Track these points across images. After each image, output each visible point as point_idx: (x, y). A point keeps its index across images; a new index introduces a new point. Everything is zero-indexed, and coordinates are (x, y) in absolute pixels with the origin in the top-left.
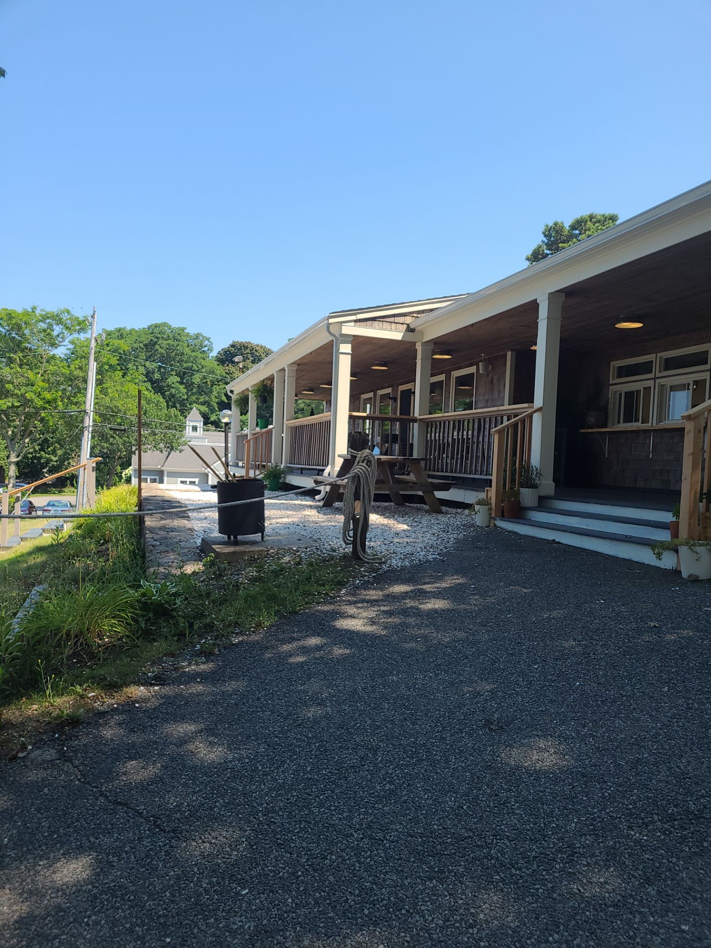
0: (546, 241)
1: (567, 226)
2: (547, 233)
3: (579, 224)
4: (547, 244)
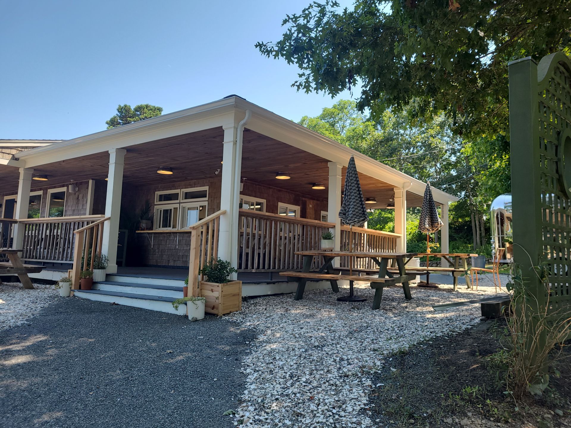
0: (119, 115)
3: (139, 109)
4: (120, 117)
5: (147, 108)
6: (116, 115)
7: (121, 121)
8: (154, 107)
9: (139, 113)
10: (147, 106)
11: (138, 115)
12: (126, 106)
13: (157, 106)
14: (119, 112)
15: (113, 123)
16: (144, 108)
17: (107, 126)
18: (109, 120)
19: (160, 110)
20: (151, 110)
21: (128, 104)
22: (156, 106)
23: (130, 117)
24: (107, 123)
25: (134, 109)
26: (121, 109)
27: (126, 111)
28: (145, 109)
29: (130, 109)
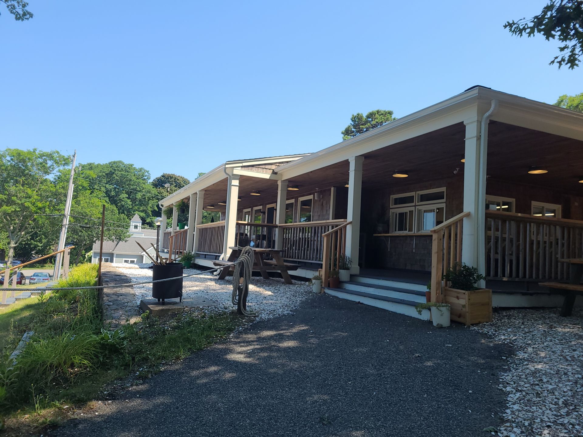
0: (353, 124)
1: (364, 116)
2: (353, 119)
3: (371, 115)
4: (353, 126)
5: (378, 114)
6: (350, 125)
7: (354, 130)
8: (385, 111)
9: (370, 119)
10: (378, 112)
11: (370, 122)
12: (358, 115)
13: (388, 109)
14: (352, 121)
15: (347, 132)
16: (375, 114)
17: (342, 135)
18: (344, 130)
19: (390, 113)
20: (382, 114)
21: (360, 113)
22: (386, 111)
23: (363, 125)
24: (342, 133)
25: (366, 116)
26: (355, 118)
27: (359, 119)
28: (377, 115)
29: (362, 116)
